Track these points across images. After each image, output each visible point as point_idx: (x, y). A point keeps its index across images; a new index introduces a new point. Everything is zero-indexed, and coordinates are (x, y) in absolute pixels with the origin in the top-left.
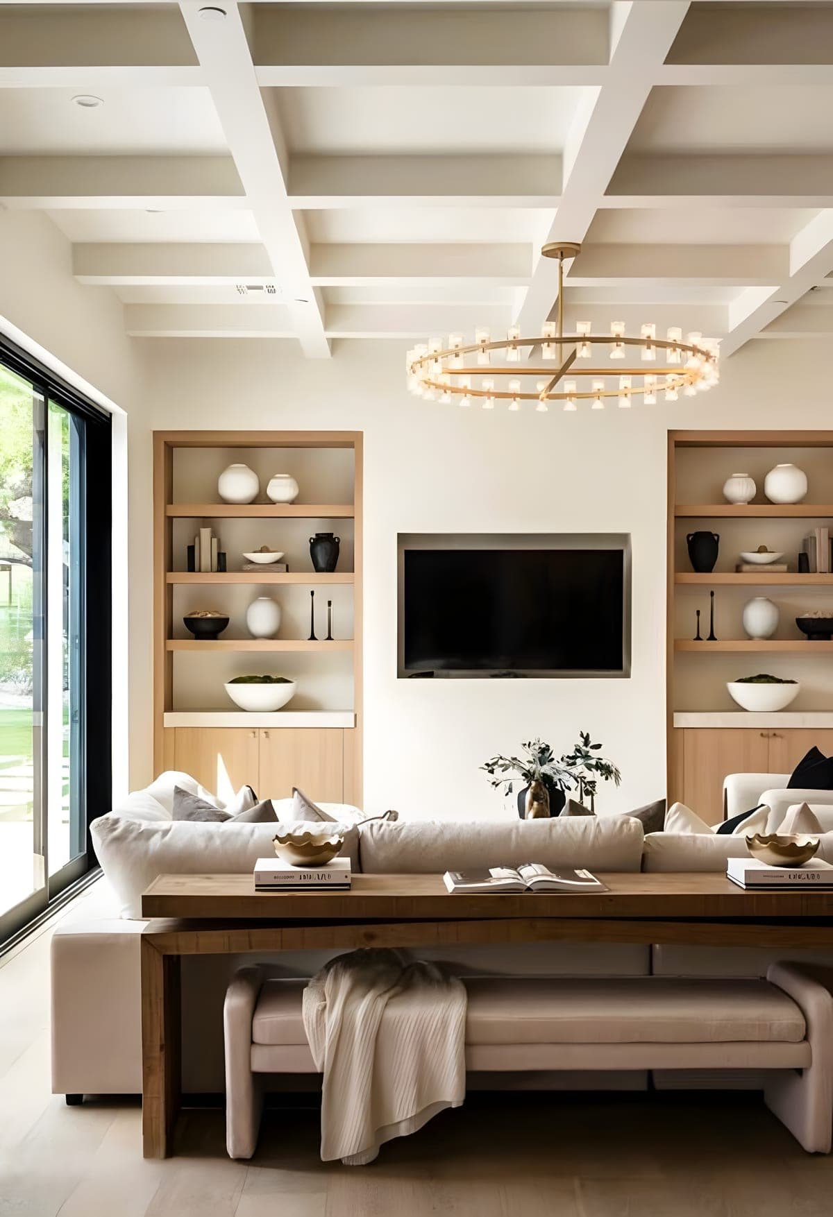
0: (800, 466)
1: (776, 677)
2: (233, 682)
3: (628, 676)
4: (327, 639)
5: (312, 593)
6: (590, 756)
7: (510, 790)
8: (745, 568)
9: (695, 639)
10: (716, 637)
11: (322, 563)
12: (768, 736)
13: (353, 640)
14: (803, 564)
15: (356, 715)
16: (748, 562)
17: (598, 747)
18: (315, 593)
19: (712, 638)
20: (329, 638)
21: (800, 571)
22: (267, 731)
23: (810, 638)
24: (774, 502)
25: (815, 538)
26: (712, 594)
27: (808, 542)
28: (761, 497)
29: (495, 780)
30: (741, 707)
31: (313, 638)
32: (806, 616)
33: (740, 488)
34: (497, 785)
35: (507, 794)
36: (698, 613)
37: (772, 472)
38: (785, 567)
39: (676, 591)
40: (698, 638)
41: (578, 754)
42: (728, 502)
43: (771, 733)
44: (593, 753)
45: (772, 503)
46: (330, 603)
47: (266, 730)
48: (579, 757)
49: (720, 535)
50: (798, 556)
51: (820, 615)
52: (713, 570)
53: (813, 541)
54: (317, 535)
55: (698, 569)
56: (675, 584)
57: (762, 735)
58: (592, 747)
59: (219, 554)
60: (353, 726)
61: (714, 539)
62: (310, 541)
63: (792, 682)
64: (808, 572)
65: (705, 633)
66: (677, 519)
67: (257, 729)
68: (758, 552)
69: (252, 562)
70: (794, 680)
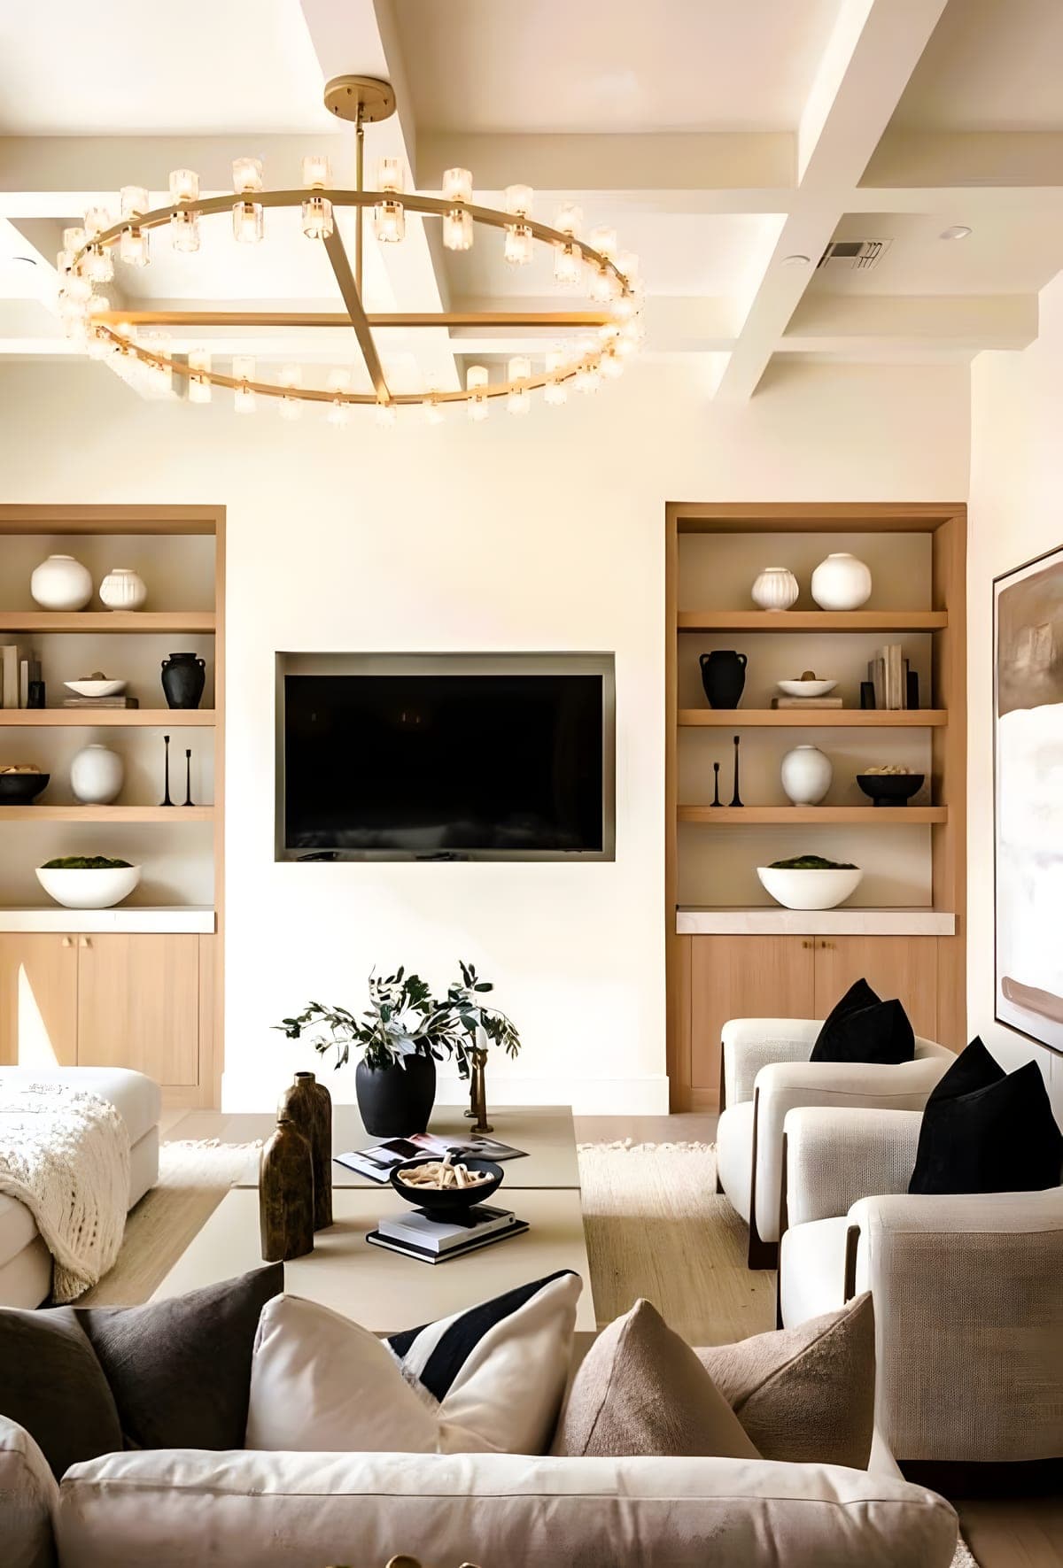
0: (862, 557)
1: (828, 859)
2: (48, 866)
3: (611, 858)
4: (185, 805)
5: (167, 739)
6: (470, 1005)
7: (345, 1058)
8: (782, 702)
9: (711, 806)
10: (742, 801)
11: (178, 698)
12: (814, 946)
13: (213, 806)
14: (867, 697)
15: (215, 914)
16: (787, 695)
17: (487, 987)
18: (170, 739)
19: (736, 803)
20: (189, 803)
21: (863, 707)
22: (90, 938)
23: (876, 804)
24: (824, 608)
25: (883, 660)
26: (737, 740)
27: (875, 666)
28: (806, 601)
29: (321, 1042)
30: (778, 902)
31: (168, 803)
32: (871, 771)
33: (774, 588)
34: (323, 1050)
35: (338, 1066)
36: (716, 767)
37: (823, 563)
38: (839, 702)
39: (680, 735)
40: (716, 804)
41: (453, 1000)
42: (759, 607)
43: (819, 940)
44: (476, 998)
45: (820, 609)
46: (189, 753)
47: (88, 936)
48: (454, 1005)
49: (746, 655)
50: (860, 686)
51: (890, 771)
52: (738, 705)
53: (880, 663)
54: (171, 655)
55: (716, 704)
56: (679, 726)
57: (806, 945)
58: (479, 988)
59: (31, 685)
60: (212, 931)
61: (740, 661)
62: (163, 665)
63: (851, 867)
64: (874, 708)
65: (727, 795)
66: (682, 633)
67: (76, 935)
68: (803, 679)
69: (79, 696)
70: (853, 863)
